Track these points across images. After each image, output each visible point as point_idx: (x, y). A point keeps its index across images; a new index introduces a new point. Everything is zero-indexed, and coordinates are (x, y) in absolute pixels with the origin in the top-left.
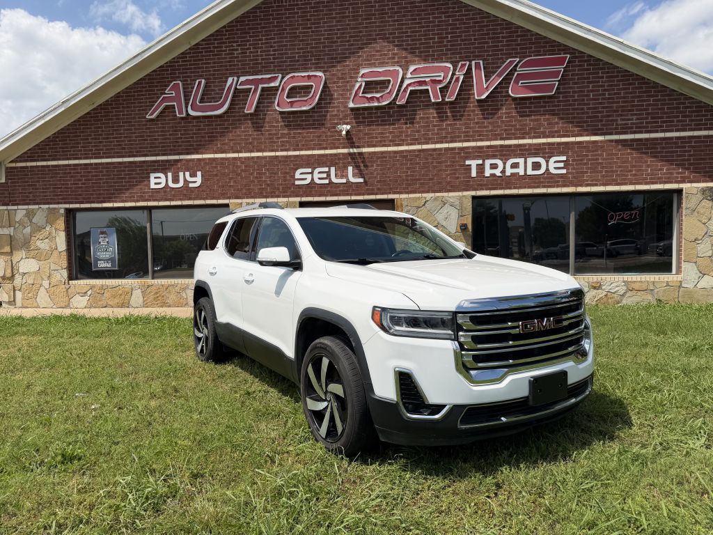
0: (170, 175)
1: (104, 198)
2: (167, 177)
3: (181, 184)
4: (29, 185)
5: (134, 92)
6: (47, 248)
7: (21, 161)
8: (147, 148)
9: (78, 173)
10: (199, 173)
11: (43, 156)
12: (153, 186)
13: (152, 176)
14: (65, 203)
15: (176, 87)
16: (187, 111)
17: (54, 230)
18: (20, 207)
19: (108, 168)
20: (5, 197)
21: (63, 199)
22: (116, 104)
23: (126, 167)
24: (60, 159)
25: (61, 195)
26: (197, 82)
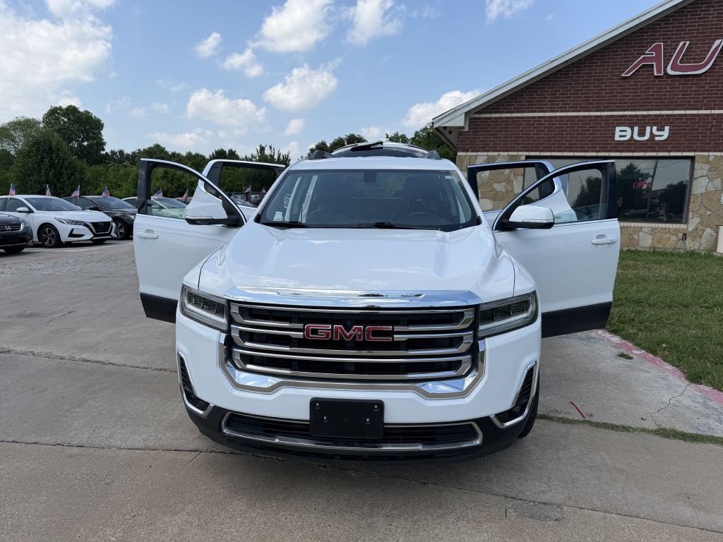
0: (636, 129)
1: (565, 147)
2: (633, 130)
3: (647, 137)
4: (490, 134)
5: (609, 52)
6: (504, 190)
7: (485, 113)
8: (616, 103)
9: (541, 124)
10: (667, 128)
11: (507, 109)
12: (617, 138)
13: (618, 129)
14: (525, 151)
15: (657, 49)
16: (665, 70)
17: (512, 175)
18: (479, 153)
19: (572, 121)
20: (466, 144)
21: (523, 147)
22: (589, 63)
23: (591, 120)
24: (524, 112)
25: (522, 144)
26: (682, 43)
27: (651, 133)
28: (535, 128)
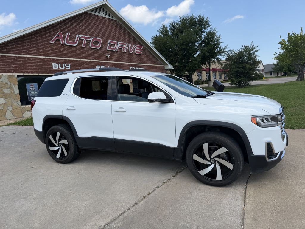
0: (59, 64)
2: (58, 65)
6: (9, 93)
8: (50, 54)
9: (21, 60)
10: (69, 65)
12: (54, 68)
13: (53, 64)
14: (16, 73)
15: (60, 34)
16: (64, 43)
17: (12, 85)
23: (42, 60)
27: (65, 66)
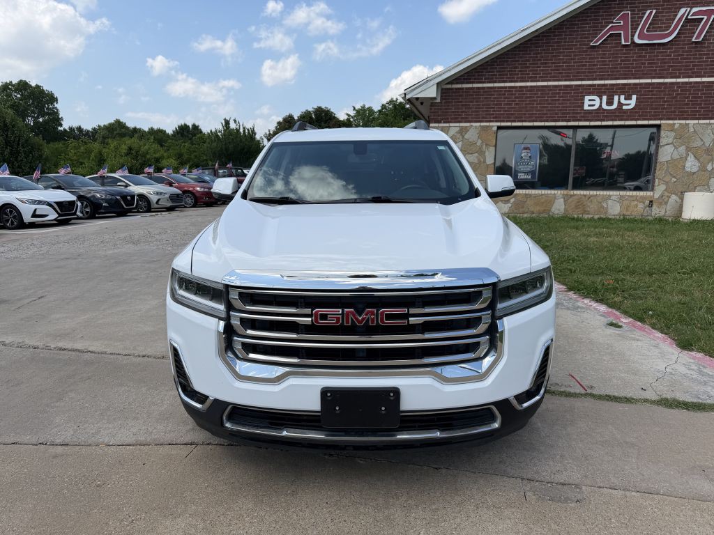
0: (605, 98)
1: (536, 117)
2: (601, 100)
3: (615, 106)
4: (462, 105)
5: (578, 21)
6: (476, 161)
7: (457, 83)
8: (585, 72)
9: (512, 94)
10: (634, 97)
11: (478, 79)
12: (586, 107)
13: (587, 98)
14: (497, 121)
15: (625, 17)
16: (632, 39)
17: (484, 146)
18: (451, 125)
19: (542, 90)
20: (439, 116)
21: (493, 118)
22: (559, 32)
23: (561, 90)
24: (495, 82)
25: (493, 114)
26: (648, 12)
27: (619, 102)
28: (506, 98)
